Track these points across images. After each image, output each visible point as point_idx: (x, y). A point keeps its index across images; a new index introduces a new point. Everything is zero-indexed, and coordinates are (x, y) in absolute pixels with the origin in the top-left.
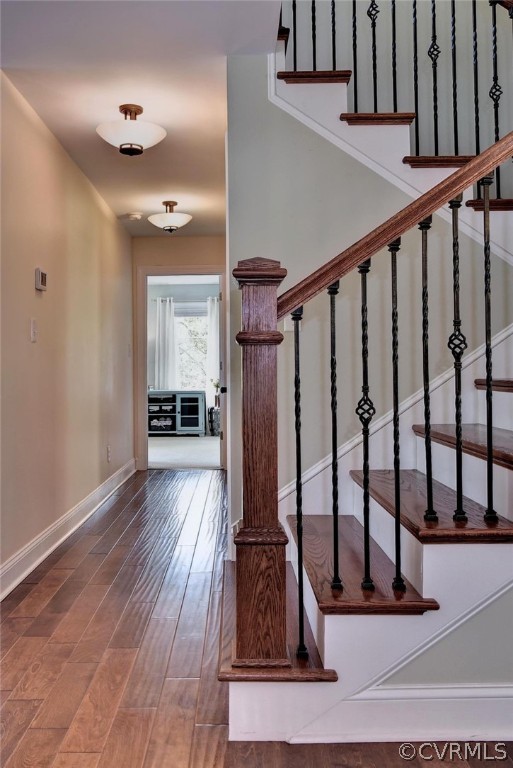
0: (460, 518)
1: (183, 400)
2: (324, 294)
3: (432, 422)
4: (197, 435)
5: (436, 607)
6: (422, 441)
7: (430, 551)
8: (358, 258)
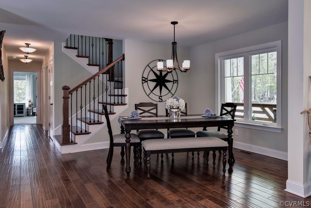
0: (94, 121)
1: (18, 106)
2: (76, 91)
3: (91, 109)
4: (23, 116)
5: (91, 133)
6: (89, 112)
7: (90, 126)
8: (80, 86)
